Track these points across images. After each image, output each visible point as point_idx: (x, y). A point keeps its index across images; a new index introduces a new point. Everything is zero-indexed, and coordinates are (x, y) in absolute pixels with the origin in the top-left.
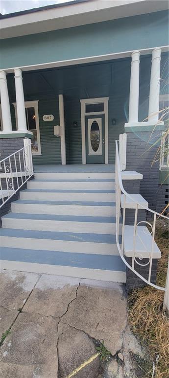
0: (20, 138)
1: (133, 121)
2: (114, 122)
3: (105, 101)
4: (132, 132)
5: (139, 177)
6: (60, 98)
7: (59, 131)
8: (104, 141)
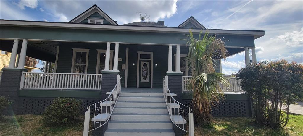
0: (115, 74)
2: (156, 65)
3: (151, 54)
4: (170, 75)
5: (175, 95)
6: (127, 50)
7: (125, 67)
8: (150, 74)
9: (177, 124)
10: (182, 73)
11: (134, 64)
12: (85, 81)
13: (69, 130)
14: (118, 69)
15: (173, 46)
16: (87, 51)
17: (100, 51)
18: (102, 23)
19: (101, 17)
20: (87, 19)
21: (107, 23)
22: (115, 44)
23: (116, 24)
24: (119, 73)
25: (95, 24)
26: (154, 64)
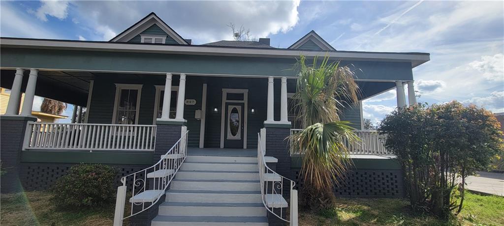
0: (179, 125)
1: (270, 120)
2: (253, 110)
3: (245, 92)
4: (270, 128)
5: (275, 160)
6: (205, 86)
7: (200, 115)
8: (243, 126)
9: (271, 209)
10: (290, 123)
11: (216, 110)
12: (133, 137)
13: (93, 217)
14: (184, 118)
15: (275, 80)
16: (139, 87)
17: (158, 88)
18: (164, 42)
19: (162, 33)
20: (139, 36)
21: (171, 42)
22: (179, 76)
23: (185, 43)
24: (185, 124)
25: (152, 44)
26: (249, 109)
